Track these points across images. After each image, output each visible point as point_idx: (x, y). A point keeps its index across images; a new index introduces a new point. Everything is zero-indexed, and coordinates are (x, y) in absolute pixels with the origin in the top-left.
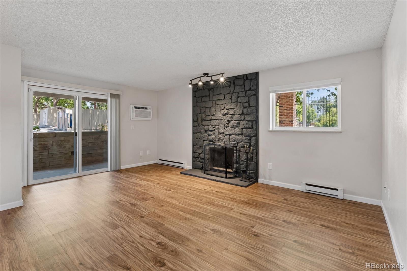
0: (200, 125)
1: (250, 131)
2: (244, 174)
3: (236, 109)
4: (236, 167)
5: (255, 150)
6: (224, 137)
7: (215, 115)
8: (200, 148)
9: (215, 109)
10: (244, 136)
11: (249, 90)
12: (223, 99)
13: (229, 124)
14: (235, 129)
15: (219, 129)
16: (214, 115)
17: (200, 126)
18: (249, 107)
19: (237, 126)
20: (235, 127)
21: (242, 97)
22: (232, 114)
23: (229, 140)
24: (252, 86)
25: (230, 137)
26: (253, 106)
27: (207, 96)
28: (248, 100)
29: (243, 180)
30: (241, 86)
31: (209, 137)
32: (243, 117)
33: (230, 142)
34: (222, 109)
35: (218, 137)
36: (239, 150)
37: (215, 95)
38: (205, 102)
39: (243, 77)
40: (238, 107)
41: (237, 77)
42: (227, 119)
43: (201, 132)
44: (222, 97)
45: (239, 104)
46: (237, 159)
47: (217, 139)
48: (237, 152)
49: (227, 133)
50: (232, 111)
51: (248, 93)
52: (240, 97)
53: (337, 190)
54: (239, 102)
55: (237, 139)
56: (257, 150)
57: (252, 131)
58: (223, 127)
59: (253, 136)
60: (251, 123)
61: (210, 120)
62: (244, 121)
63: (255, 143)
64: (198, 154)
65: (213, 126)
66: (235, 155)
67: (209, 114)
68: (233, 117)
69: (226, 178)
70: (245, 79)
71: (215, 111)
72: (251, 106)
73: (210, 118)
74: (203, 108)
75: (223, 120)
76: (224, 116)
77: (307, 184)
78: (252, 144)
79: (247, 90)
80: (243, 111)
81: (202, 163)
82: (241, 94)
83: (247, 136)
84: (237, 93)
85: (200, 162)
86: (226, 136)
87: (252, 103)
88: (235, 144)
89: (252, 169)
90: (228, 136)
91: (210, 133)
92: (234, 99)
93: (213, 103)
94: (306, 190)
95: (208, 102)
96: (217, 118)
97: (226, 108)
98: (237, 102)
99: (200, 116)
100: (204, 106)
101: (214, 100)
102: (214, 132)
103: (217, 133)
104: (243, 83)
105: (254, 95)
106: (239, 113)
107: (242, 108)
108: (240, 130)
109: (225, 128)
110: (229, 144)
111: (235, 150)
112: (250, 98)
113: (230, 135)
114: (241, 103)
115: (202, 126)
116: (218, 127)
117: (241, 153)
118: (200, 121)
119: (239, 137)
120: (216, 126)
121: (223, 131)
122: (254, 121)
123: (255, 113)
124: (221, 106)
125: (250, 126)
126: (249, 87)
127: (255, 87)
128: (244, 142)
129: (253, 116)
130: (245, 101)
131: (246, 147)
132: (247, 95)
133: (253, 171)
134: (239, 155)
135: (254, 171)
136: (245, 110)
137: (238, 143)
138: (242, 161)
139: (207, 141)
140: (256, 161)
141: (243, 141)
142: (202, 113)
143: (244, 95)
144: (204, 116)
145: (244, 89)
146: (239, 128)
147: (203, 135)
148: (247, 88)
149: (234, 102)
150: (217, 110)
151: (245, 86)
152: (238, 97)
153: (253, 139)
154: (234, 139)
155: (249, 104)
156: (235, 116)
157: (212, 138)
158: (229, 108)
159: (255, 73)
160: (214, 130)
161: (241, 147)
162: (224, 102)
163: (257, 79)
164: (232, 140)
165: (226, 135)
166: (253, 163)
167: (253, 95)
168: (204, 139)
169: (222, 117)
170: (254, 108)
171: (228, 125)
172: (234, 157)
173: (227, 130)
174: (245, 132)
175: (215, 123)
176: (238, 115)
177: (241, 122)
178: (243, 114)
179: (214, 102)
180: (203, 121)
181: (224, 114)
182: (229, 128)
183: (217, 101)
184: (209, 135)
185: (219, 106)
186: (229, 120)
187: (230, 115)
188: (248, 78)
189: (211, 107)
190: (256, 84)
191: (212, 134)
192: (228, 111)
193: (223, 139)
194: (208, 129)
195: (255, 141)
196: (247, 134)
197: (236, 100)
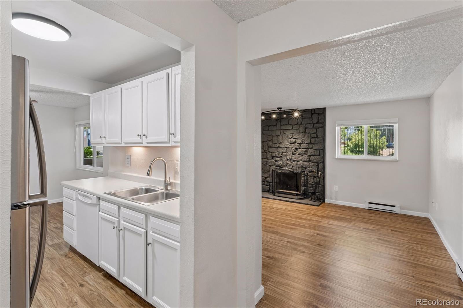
0: (267, 151)
1: (318, 158)
2: (313, 196)
3: (303, 139)
4: (304, 190)
5: (323, 175)
6: (292, 163)
7: (283, 143)
8: (266, 173)
9: (282, 137)
10: (312, 163)
11: (316, 123)
12: (291, 129)
13: (297, 151)
14: (303, 156)
15: (286, 155)
16: (281, 143)
17: (266, 153)
18: (317, 137)
19: (305, 154)
20: (303, 154)
21: (310, 128)
22: (299, 142)
23: (297, 166)
24: (319, 119)
25: (298, 163)
26: (321, 137)
27: (273, 126)
28: (315, 131)
29: (312, 200)
30: (309, 119)
31: (276, 163)
32: (310, 146)
33: (298, 167)
34: (290, 138)
35: (286, 163)
36: (307, 174)
37: (282, 125)
38: (272, 131)
39: (310, 111)
40: (305, 137)
41: (305, 111)
42: (295, 147)
43: (268, 158)
44: (290, 127)
45: (307, 135)
46: (305, 183)
47: (284, 165)
48: (305, 177)
49: (295, 160)
50: (300, 140)
51: (316, 125)
52: (308, 128)
53: (395, 206)
54: (307, 133)
55: (305, 165)
56: (324, 175)
57: (320, 158)
58: (291, 154)
59: (321, 163)
60: (319, 151)
61: (278, 148)
62: (312, 150)
63: (322, 169)
64: (265, 178)
65: (281, 153)
66: (302, 179)
67: (276, 142)
68: (301, 146)
69: (297, 199)
70: (313, 113)
71: (283, 139)
72: (318, 136)
73: (277, 145)
74: (270, 136)
75: (291, 148)
76: (292, 145)
77: (369, 203)
78: (319, 169)
79: (315, 122)
80: (311, 140)
81: (268, 187)
82: (308, 126)
83: (314, 163)
84: (305, 125)
85: (267, 185)
86: (293, 163)
87: (320, 134)
88: (303, 169)
89: (320, 191)
90: (296, 162)
91: (277, 159)
92: (302, 129)
93: (280, 132)
94: (369, 207)
95: (275, 131)
96: (285, 146)
97: (294, 137)
98: (304, 132)
99: (267, 144)
100: (271, 134)
101: (282, 130)
102: (281, 158)
103: (284, 159)
104: (311, 116)
105: (322, 127)
106: (307, 143)
107: (310, 138)
108: (308, 157)
109: (292, 155)
110: (297, 169)
111: (303, 175)
112: (318, 129)
113: (297, 161)
114: (308, 133)
115: (268, 152)
116: (286, 153)
117: (309, 177)
118: (267, 148)
119: (307, 164)
120: (283, 153)
121: (290, 158)
122: (322, 149)
123: (323, 143)
124: (289, 135)
125: (318, 154)
126: (317, 120)
127: (323, 121)
128: (312, 168)
129: (321, 145)
130: (313, 132)
131: (315, 172)
132: (314, 127)
133: (320, 193)
134: (307, 179)
135: (322, 193)
136: (313, 140)
137: (306, 168)
138: (310, 184)
139: (274, 166)
140: (323, 184)
141: (311, 166)
142: (269, 141)
143: (312, 127)
144: (270, 143)
145: (311, 122)
146: (306, 155)
147: (270, 161)
148: (315, 121)
149: (302, 132)
150: (284, 139)
151: (313, 119)
152: (306, 128)
153: (321, 165)
154: (301, 165)
155: (317, 135)
156: (303, 145)
157: (279, 164)
158: (296, 137)
159: (323, 109)
160: (281, 157)
161: (309, 172)
162: (292, 131)
163: (324, 114)
164: (300, 166)
165: (294, 161)
166: (321, 185)
167: (320, 128)
168: (270, 164)
169: (290, 145)
170: (321, 138)
171: (295, 153)
172: (302, 181)
173: (294, 157)
174: (313, 159)
175: (283, 150)
176: (305, 144)
177: (308, 150)
178: (311, 143)
179: (282, 131)
180: (269, 148)
181: (291, 143)
182: (297, 155)
183: (284, 131)
184: (276, 161)
185: (286, 135)
186: (297, 148)
187: (298, 143)
188: (316, 112)
189: (278, 136)
190: (323, 118)
191: (279, 160)
192: (296, 140)
193: (291, 165)
194: (275, 155)
195: (323, 167)
196: (315, 161)
197: (304, 131)
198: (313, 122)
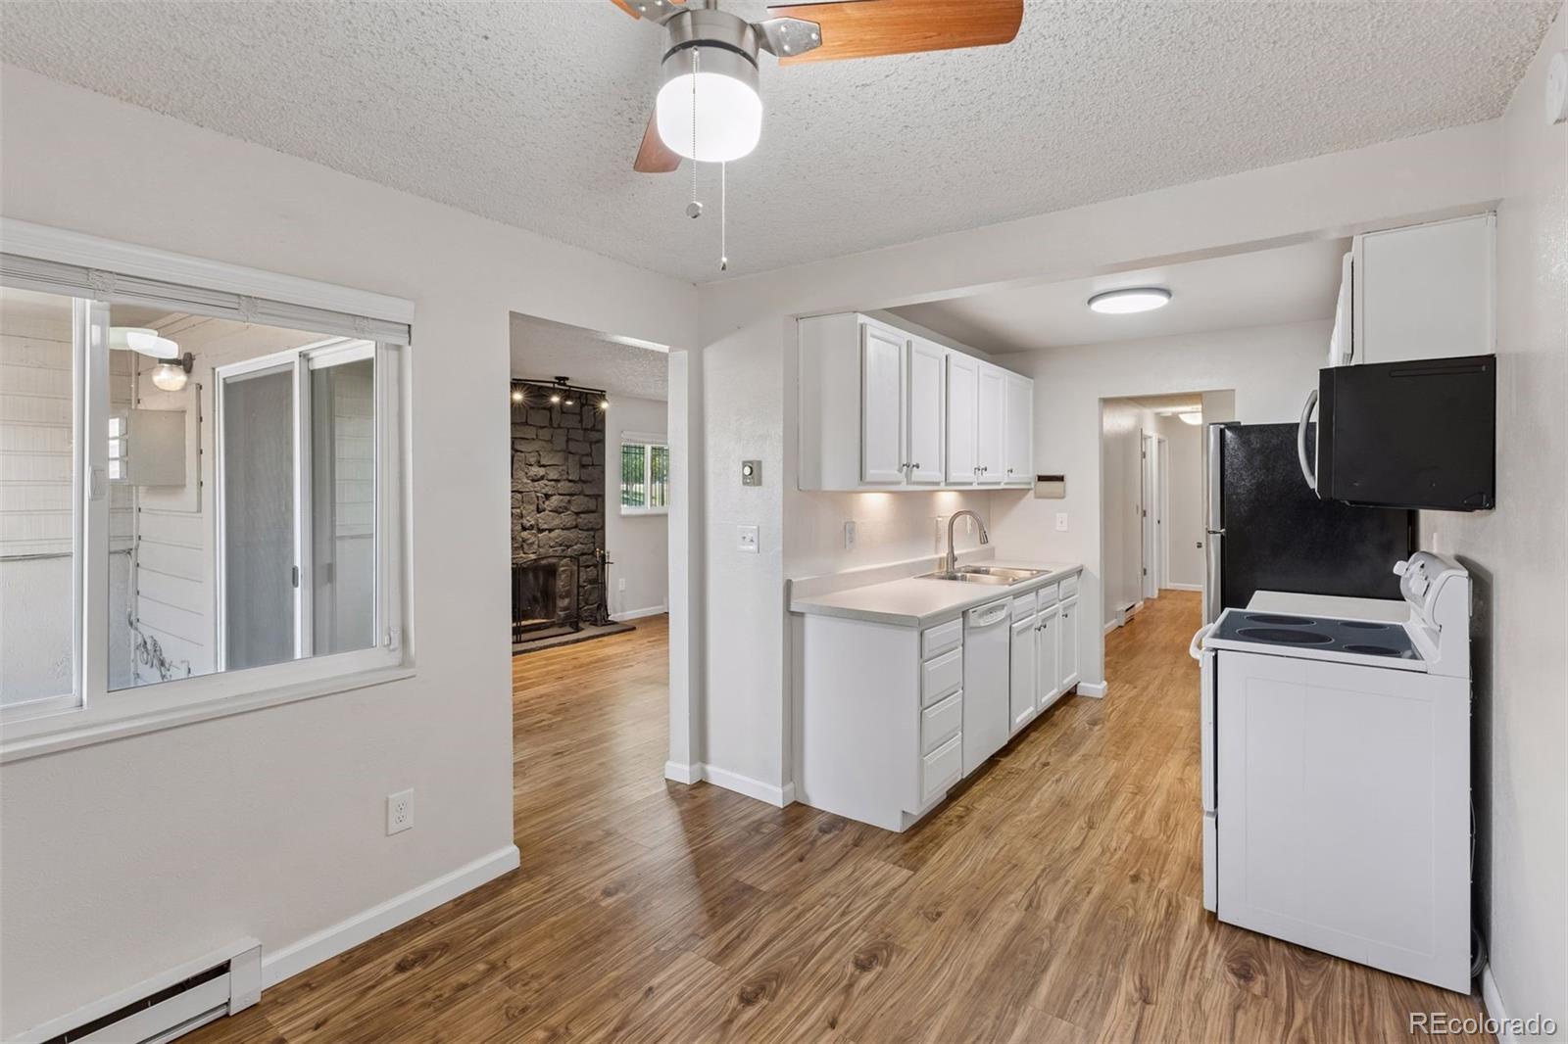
1: (595, 519)
3: (565, 468)
6: (536, 536)
10: (579, 529)
11: (591, 430)
12: (534, 439)
13: (548, 503)
14: (560, 515)
15: (519, 516)
21: (577, 441)
22: (554, 478)
24: (597, 419)
25: (552, 535)
28: (589, 451)
30: (574, 415)
32: (577, 487)
33: (551, 547)
34: (530, 465)
35: (521, 540)
40: (568, 464)
42: (543, 491)
44: (532, 432)
45: (572, 457)
49: (545, 526)
50: (556, 472)
52: (573, 440)
54: (573, 453)
58: (533, 511)
59: (599, 529)
60: (594, 500)
62: (581, 498)
70: (583, 401)
75: (533, 495)
76: (536, 483)
79: (588, 427)
80: (580, 473)
82: (574, 434)
83: (588, 530)
86: (540, 535)
90: (546, 533)
96: (518, 487)
97: (542, 463)
98: (567, 451)
104: (579, 410)
107: (578, 466)
108: (574, 517)
109: (536, 514)
111: (564, 566)
113: (552, 531)
114: (576, 454)
116: (519, 511)
119: (572, 534)
121: (533, 523)
124: (528, 455)
125: (592, 508)
128: (582, 544)
130: (583, 453)
137: (569, 547)
141: (580, 540)
143: (581, 439)
145: (580, 424)
146: (571, 513)
149: (559, 449)
151: (583, 417)
152: (569, 440)
156: (562, 484)
158: (548, 464)
162: (536, 445)
164: (555, 542)
165: (542, 531)
167: (599, 442)
169: (531, 484)
173: (541, 519)
174: (586, 521)
176: (568, 482)
177: (575, 499)
178: (578, 480)
181: (536, 478)
182: (547, 512)
183: (517, 441)
185: (523, 454)
186: (549, 493)
187: (553, 481)
188: (590, 402)
193: (532, 543)
197: (564, 446)
198: (584, 426)
